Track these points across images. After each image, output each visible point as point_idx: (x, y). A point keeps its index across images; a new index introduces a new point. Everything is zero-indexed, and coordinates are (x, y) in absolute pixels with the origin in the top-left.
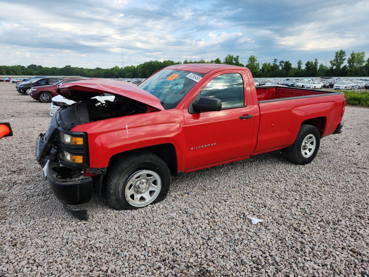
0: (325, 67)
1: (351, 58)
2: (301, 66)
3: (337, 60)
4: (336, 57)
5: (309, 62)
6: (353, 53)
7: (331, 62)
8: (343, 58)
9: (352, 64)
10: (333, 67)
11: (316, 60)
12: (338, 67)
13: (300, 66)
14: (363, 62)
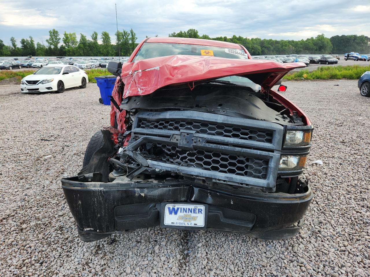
0: (43, 45)
1: (65, 38)
2: (16, 43)
3: (53, 39)
4: (51, 35)
5: (24, 40)
6: (65, 33)
7: (47, 41)
8: (58, 37)
9: (67, 44)
10: (51, 46)
11: (31, 38)
12: (56, 46)
13: (14, 43)
14: (77, 42)
